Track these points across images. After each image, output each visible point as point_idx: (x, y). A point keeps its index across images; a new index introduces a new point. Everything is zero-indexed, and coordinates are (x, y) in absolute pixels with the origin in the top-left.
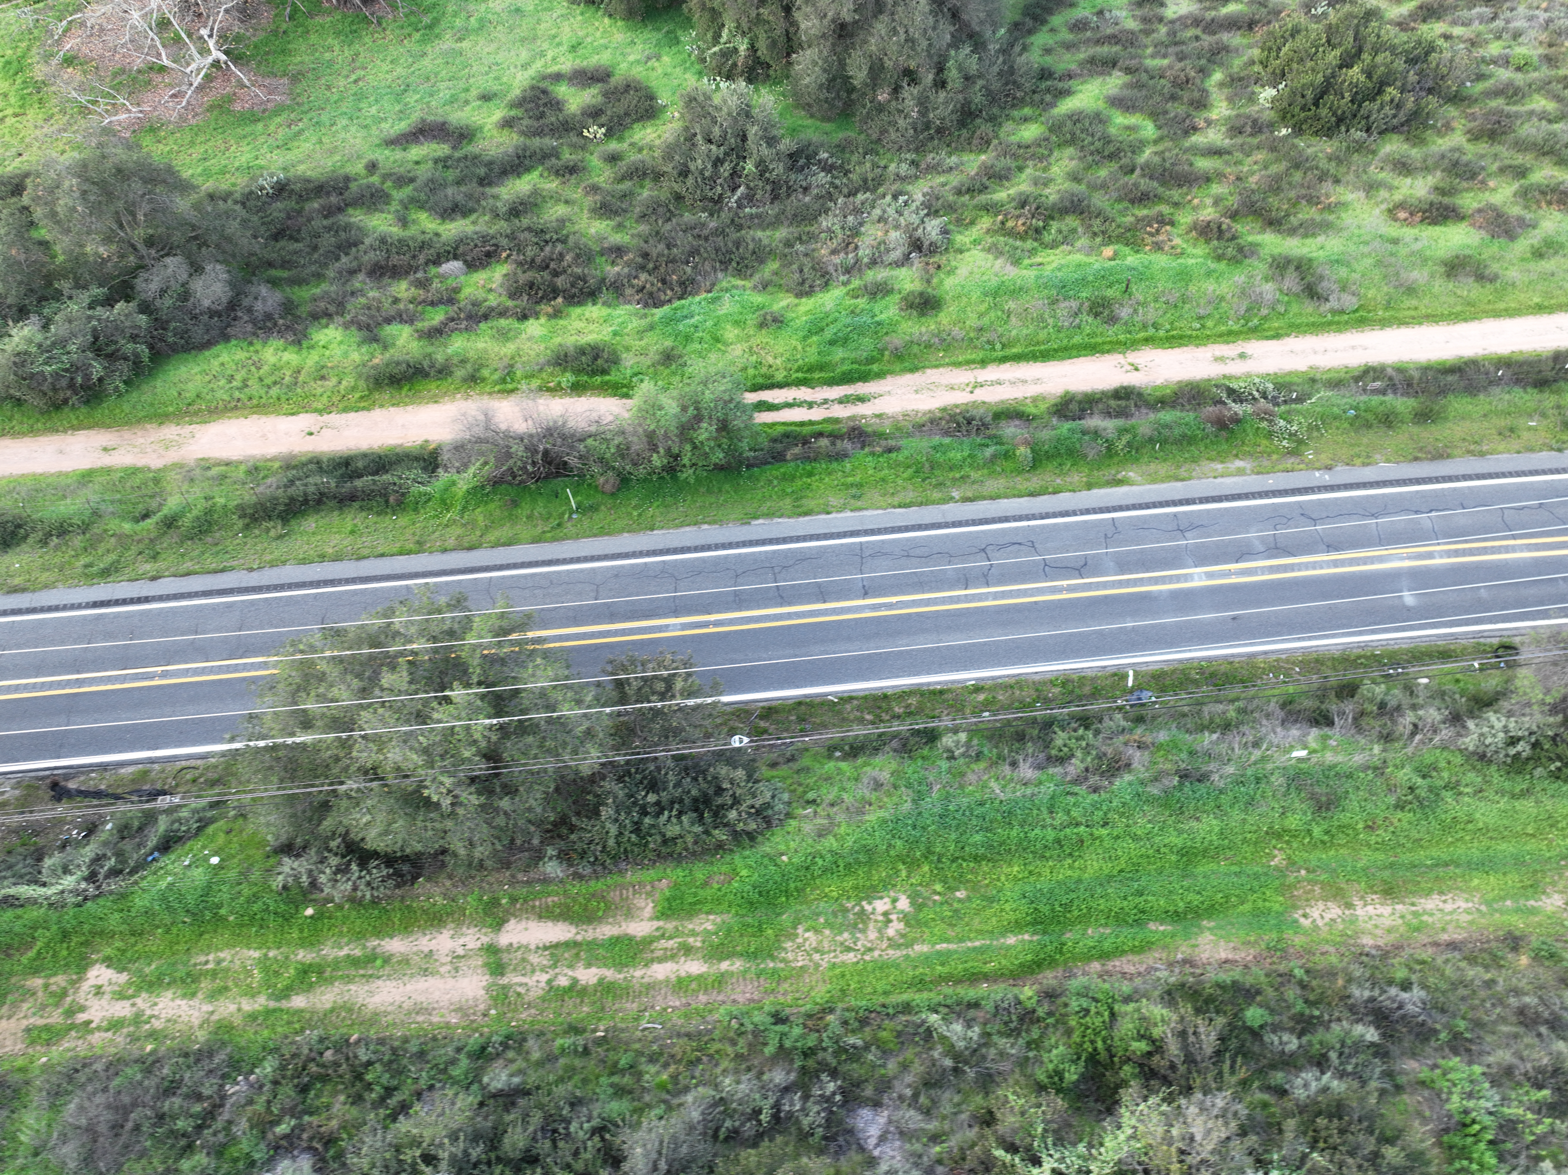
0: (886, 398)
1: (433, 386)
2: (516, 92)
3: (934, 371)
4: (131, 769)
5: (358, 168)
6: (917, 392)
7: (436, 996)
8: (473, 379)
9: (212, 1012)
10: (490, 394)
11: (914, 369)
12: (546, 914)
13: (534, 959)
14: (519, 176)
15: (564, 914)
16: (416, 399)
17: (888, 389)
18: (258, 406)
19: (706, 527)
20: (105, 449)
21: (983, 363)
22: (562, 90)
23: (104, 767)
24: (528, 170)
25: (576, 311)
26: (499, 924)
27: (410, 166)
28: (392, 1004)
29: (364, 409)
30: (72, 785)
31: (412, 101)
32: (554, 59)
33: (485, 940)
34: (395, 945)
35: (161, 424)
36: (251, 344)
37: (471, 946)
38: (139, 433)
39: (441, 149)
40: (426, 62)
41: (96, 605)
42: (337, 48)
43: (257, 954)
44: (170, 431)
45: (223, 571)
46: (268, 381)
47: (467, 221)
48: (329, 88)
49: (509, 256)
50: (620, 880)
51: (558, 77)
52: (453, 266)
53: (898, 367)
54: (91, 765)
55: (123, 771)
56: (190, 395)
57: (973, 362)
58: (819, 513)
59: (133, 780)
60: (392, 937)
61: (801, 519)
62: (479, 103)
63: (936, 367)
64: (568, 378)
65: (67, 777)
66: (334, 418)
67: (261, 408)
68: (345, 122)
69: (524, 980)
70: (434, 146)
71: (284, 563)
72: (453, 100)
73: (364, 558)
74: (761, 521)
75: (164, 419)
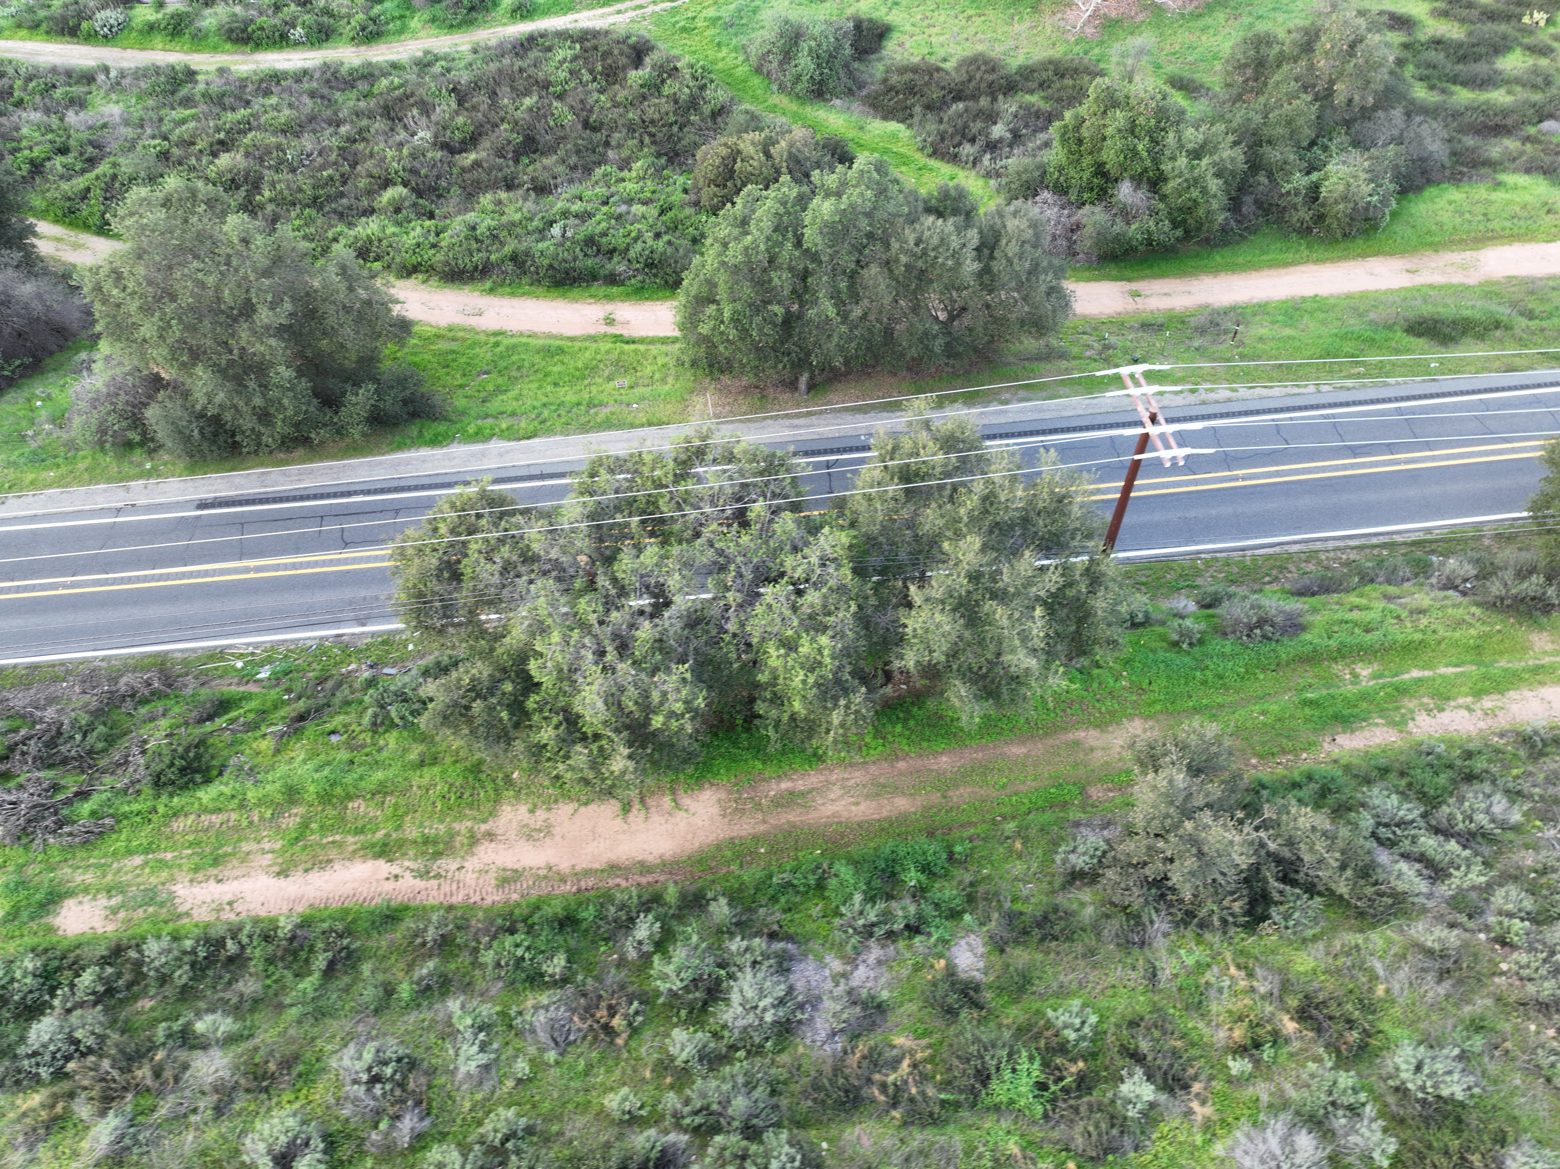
14: (1503, 54)
20: (1409, 271)
24: (1508, 49)
35: (1436, 251)
36: (1458, 186)
38: (1425, 259)
46: (1505, 215)
52: (1552, 124)
56: (1446, 227)
75: (1437, 247)
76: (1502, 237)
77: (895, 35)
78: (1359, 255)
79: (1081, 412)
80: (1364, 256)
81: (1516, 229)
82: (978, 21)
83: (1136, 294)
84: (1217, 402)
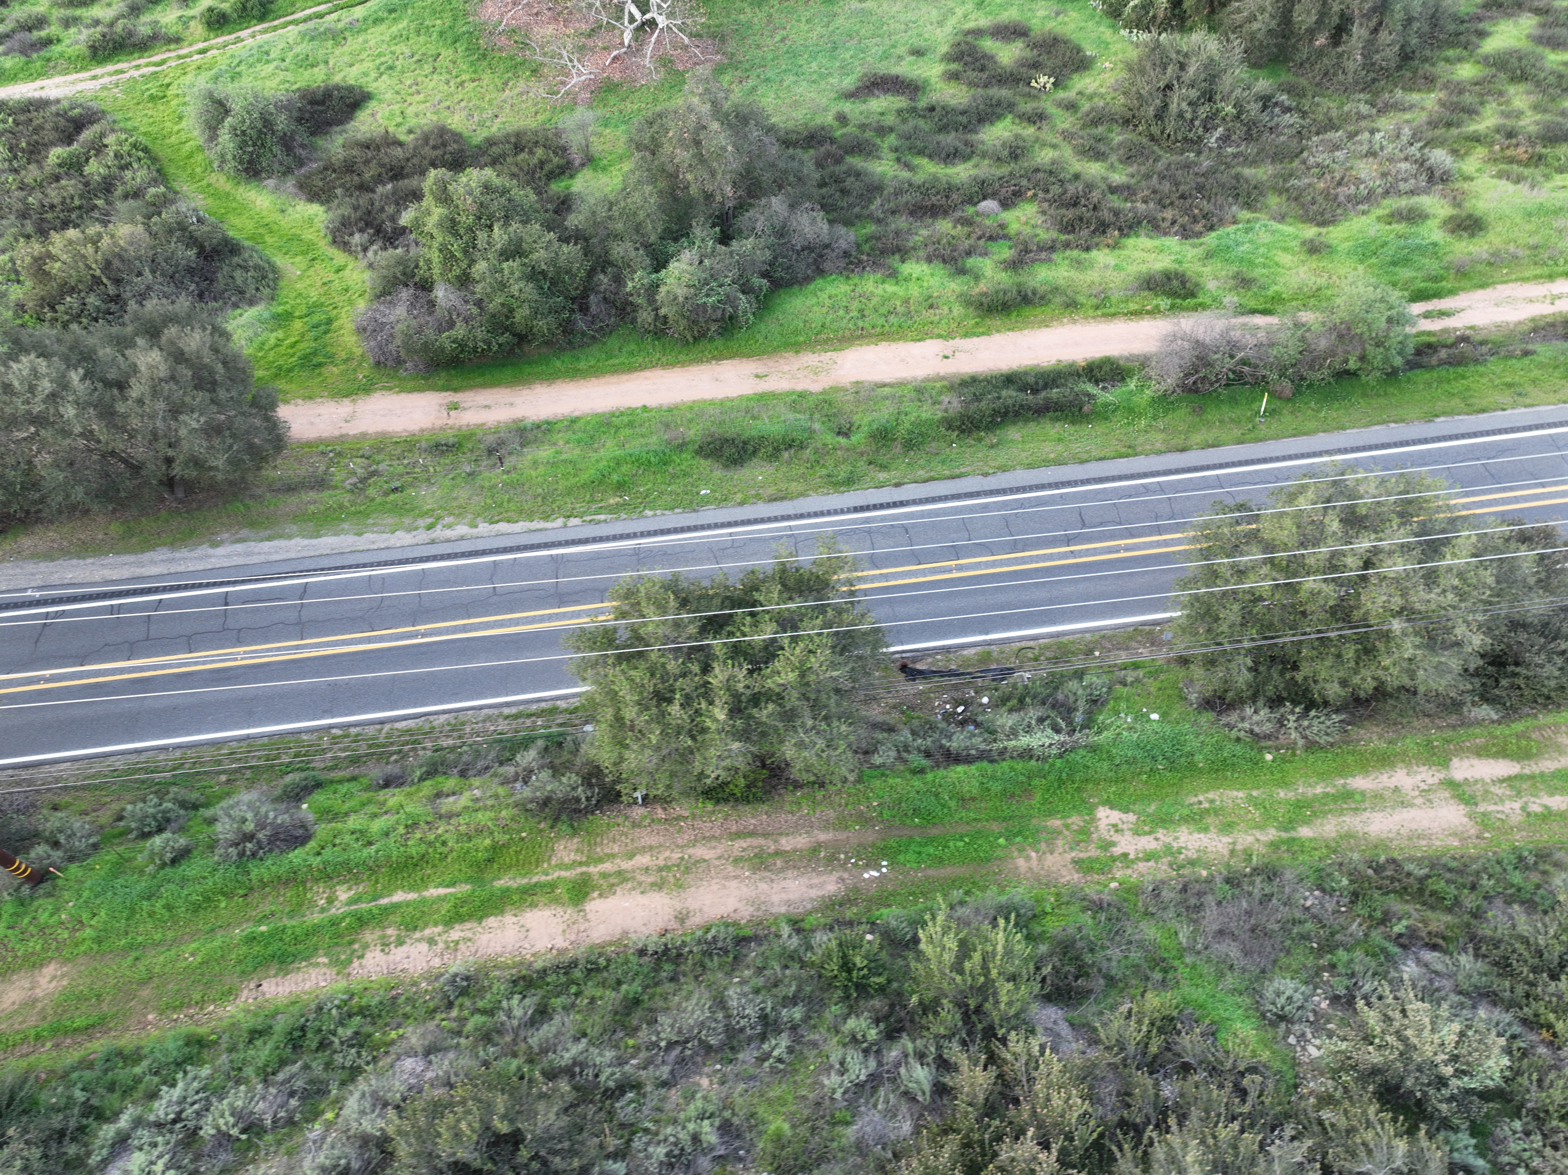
0: (1469, 311)
1: (1038, 311)
2: (944, 49)
3: (1504, 286)
4: (973, 651)
5: (829, 119)
6: (1496, 305)
7: (1425, 824)
8: (1072, 306)
9: (1234, 843)
10: (1094, 317)
11: (1483, 286)
12: (1481, 752)
13: (1497, 790)
14: (992, 123)
15: (1502, 753)
16: (1027, 324)
17: (1466, 303)
18: (882, 334)
19: (1393, 425)
20: (757, 376)
21: (1551, 277)
22: (988, 44)
23: (947, 649)
24: (999, 117)
25: (1131, 242)
26: (1445, 764)
27: (878, 117)
28: (1390, 831)
29: (983, 334)
30: (920, 666)
31: (848, 56)
32: (965, 16)
33: (1441, 775)
34: (1359, 783)
35: (797, 352)
36: (848, 278)
37: (1430, 781)
38: (782, 361)
39: (899, 102)
40: (839, 21)
41: (856, 510)
42: (748, 10)
43: (1241, 794)
44: (809, 359)
45: (958, 477)
46: (883, 310)
47: (969, 165)
48: (758, 47)
49: (1035, 195)
50: (1535, 722)
51: (978, 33)
52: (989, 205)
53: (1464, 283)
54: (935, 648)
55: (965, 652)
56: (815, 325)
57: (1541, 277)
58: (1495, 410)
59: (979, 661)
60: (1354, 776)
61: (1481, 416)
62: (913, 58)
63: (1505, 282)
64: (1164, 302)
65: (915, 660)
66: (959, 343)
67: (884, 336)
68: (792, 78)
69: (1499, 808)
70: (890, 98)
71: (1014, 468)
72: (886, 56)
73: (1087, 461)
74: (1442, 419)
75: (797, 347)
76: (871, 336)
77: (372, 104)
78: (714, 358)
79: (293, 555)
80: (719, 357)
81: (887, 327)
82: (470, 86)
83: (455, 407)
84: (448, 541)
